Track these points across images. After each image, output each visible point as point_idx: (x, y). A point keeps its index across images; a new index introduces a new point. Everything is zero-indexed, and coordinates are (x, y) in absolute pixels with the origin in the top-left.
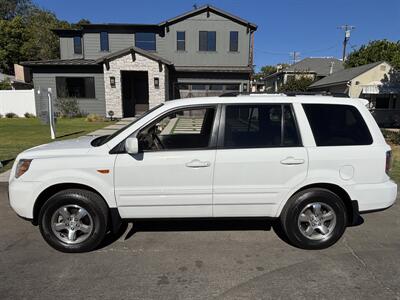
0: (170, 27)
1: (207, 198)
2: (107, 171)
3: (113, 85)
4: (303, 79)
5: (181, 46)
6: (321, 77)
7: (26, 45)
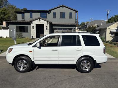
0: (51, 11)
1: (57, 59)
2: (32, 52)
3: (33, 28)
4: (93, 27)
5: (54, 17)
6: (99, 26)
7: (6, 16)
